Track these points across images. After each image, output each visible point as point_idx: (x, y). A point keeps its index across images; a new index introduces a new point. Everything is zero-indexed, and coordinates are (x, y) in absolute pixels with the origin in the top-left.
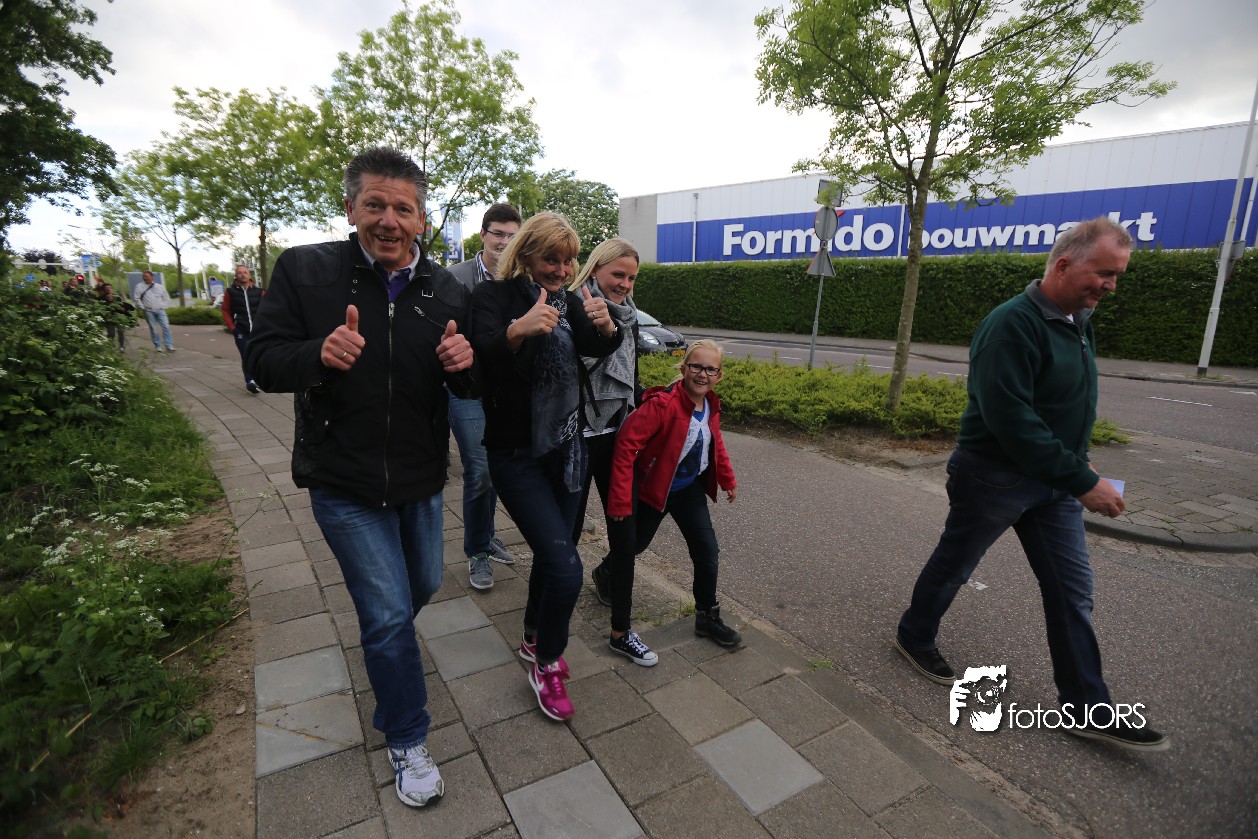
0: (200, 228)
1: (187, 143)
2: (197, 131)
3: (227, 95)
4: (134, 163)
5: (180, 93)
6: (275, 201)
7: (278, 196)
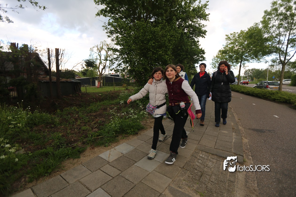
1: (227, 46)
2: (229, 43)
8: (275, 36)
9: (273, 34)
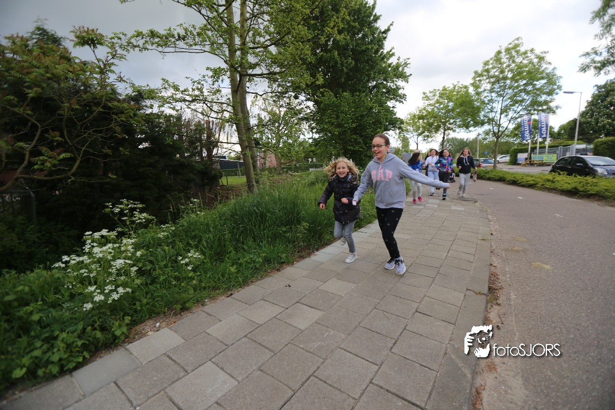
0: (424, 136)
1: (424, 109)
2: (428, 104)
3: (438, 90)
4: (409, 116)
5: (424, 93)
6: (450, 124)
7: (452, 121)
8: (487, 102)
9: (485, 99)
